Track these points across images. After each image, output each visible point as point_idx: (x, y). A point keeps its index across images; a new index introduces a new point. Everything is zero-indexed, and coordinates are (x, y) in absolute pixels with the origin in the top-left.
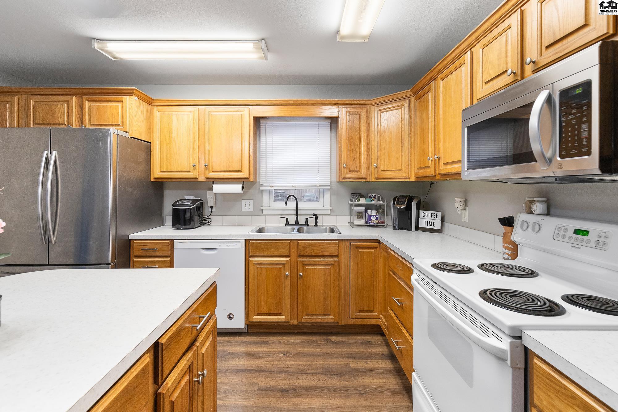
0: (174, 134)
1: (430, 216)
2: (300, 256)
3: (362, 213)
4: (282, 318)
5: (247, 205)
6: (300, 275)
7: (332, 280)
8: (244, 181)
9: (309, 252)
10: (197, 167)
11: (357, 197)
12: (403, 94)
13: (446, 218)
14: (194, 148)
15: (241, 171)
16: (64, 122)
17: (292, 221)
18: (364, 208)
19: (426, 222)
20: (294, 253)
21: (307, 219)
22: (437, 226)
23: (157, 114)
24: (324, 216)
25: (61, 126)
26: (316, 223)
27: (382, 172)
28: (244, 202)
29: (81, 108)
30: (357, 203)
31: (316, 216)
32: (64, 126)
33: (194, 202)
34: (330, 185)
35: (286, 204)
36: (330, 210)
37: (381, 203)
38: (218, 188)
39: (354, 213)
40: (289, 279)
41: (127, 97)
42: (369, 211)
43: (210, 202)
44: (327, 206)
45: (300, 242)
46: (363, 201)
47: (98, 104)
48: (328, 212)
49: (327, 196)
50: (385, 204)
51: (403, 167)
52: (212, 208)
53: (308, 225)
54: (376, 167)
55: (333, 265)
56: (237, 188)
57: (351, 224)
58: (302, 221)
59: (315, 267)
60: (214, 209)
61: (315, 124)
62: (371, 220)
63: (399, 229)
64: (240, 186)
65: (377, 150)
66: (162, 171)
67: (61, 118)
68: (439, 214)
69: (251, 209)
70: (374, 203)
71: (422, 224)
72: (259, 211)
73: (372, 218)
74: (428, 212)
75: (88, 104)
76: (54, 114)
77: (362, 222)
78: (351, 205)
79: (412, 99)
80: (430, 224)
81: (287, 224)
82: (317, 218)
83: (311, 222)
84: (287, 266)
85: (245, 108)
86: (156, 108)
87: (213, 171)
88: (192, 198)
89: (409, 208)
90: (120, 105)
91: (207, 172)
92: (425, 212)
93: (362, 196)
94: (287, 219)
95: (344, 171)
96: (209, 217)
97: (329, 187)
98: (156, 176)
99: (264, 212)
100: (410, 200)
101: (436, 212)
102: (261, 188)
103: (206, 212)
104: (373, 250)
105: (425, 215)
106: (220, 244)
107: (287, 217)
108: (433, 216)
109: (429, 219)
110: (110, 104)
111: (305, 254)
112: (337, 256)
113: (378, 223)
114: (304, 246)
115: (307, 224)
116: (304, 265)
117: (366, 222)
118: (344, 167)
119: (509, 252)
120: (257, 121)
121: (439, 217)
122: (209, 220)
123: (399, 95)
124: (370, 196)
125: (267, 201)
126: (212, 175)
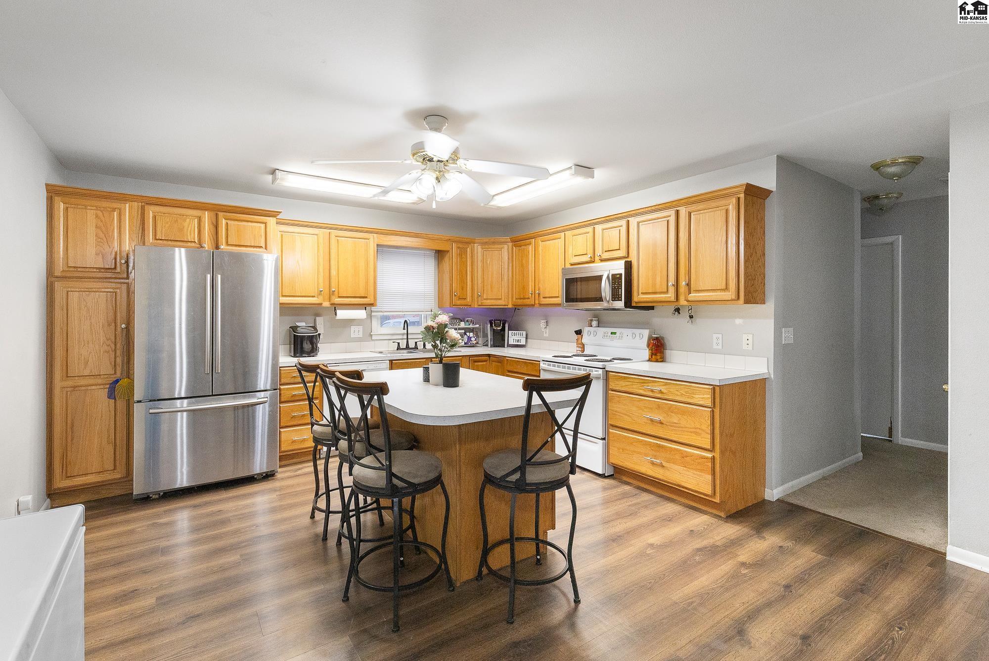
1: (517, 335)
5: (357, 332)
8: (365, 307)
10: (324, 293)
11: (457, 321)
12: (503, 239)
13: (529, 336)
14: (319, 271)
15: (367, 297)
16: (194, 239)
17: (403, 345)
18: (463, 331)
19: (515, 340)
21: (416, 343)
22: (523, 342)
25: (191, 244)
26: (425, 345)
27: (484, 300)
28: (353, 328)
29: (216, 225)
30: (458, 327)
37: (476, 326)
38: (343, 314)
41: (269, 219)
42: (468, 334)
43: (321, 329)
46: (462, 325)
47: (236, 223)
50: (482, 327)
51: (503, 297)
54: (480, 296)
56: (361, 314)
58: (412, 345)
61: (421, 253)
62: (471, 341)
63: (494, 347)
64: (364, 311)
65: (480, 281)
67: (191, 234)
68: (524, 333)
69: (361, 335)
70: (471, 326)
71: (512, 342)
72: (368, 336)
74: (516, 332)
75: (224, 222)
76: (181, 230)
77: (462, 343)
79: (510, 244)
80: (518, 341)
81: (399, 348)
85: (366, 236)
86: (277, 228)
87: (339, 297)
89: (503, 329)
90: (263, 226)
91: (332, 297)
92: (513, 332)
93: (461, 320)
94: (399, 343)
95: (454, 299)
99: (374, 338)
100: (504, 323)
101: (522, 332)
102: (374, 314)
104: (485, 363)
105: (513, 334)
107: (398, 341)
108: (519, 335)
109: (516, 338)
110: (250, 224)
113: (475, 343)
115: (416, 348)
117: (465, 343)
118: (455, 296)
121: (524, 335)
123: (500, 240)
124: (468, 321)
125: (375, 326)
126: (338, 300)
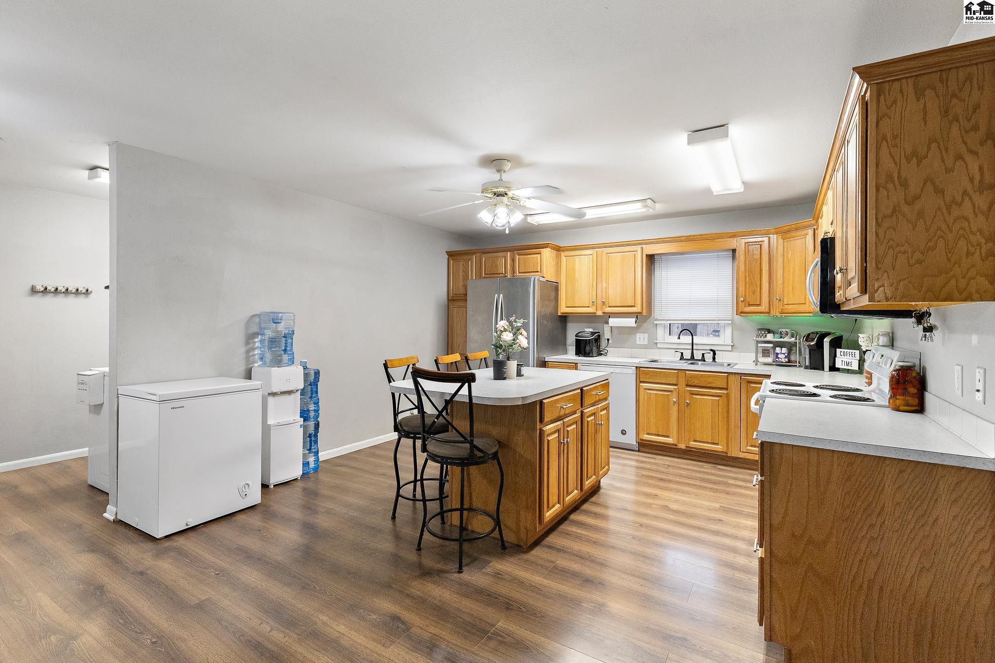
0: (577, 275)
1: (848, 355)
2: (687, 385)
3: (768, 350)
4: (669, 440)
5: (642, 339)
6: (687, 402)
7: (720, 411)
8: (637, 315)
9: (696, 382)
10: (595, 303)
11: (763, 333)
14: (593, 285)
15: (634, 306)
16: (502, 272)
17: (687, 355)
18: (771, 345)
19: (843, 362)
20: (682, 383)
21: (703, 354)
22: (855, 366)
23: (564, 259)
24: (724, 352)
25: (501, 275)
26: (714, 359)
27: (786, 306)
28: (638, 335)
29: (513, 260)
30: (762, 339)
31: (714, 351)
32: (502, 275)
33: (593, 334)
34: (730, 319)
35: (679, 338)
36: (732, 346)
37: (793, 339)
38: (613, 322)
39: (760, 350)
40: (676, 406)
41: (544, 249)
42: (777, 349)
43: (607, 335)
44: (729, 342)
45: (687, 372)
46: (770, 337)
47: (524, 256)
48: (730, 348)
49: (729, 331)
50: (797, 341)
51: (807, 301)
52: (608, 340)
53: (704, 361)
54: (780, 300)
55: (721, 396)
56: (631, 322)
57: (756, 362)
58: (698, 356)
59: (703, 397)
60: (610, 341)
61: (714, 255)
62: (778, 358)
63: (812, 368)
64: (634, 320)
65: (780, 282)
66: (567, 307)
67: (500, 269)
68: (857, 353)
69: (646, 342)
70: (787, 339)
71: (838, 365)
72: (653, 344)
73: (779, 356)
74: (845, 350)
75: (518, 257)
76: (496, 267)
77: (769, 360)
78: (758, 342)
80: (848, 364)
81: (682, 358)
82: (714, 354)
83: (709, 357)
84: (675, 394)
85: (638, 248)
86: (563, 254)
87: (609, 307)
88: (591, 330)
89: (820, 345)
90: (539, 256)
91: (604, 307)
92: (842, 350)
93: (769, 331)
94: (682, 353)
95: (741, 305)
96: (606, 349)
97: (730, 322)
98: (562, 311)
99: (659, 346)
100: (823, 336)
101: (853, 351)
102: (655, 322)
103: (603, 343)
105: (842, 354)
106: (615, 369)
107: (682, 351)
108: (851, 355)
109: (847, 359)
110: (532, 255)
111: (693, 384)
112: (726, 389)
113: (787, 362)
114: (692, 377)
115: (703, 359)
116: (692, 394)
117: (774, 361)
118: (742, 301)
119: (867, 381)
120: (651, 258)
121: (858, 356)
122: (606, 351)
123: (803, 224)
124: (781, 332)
125: (661, 334)
126: (608, 310)
